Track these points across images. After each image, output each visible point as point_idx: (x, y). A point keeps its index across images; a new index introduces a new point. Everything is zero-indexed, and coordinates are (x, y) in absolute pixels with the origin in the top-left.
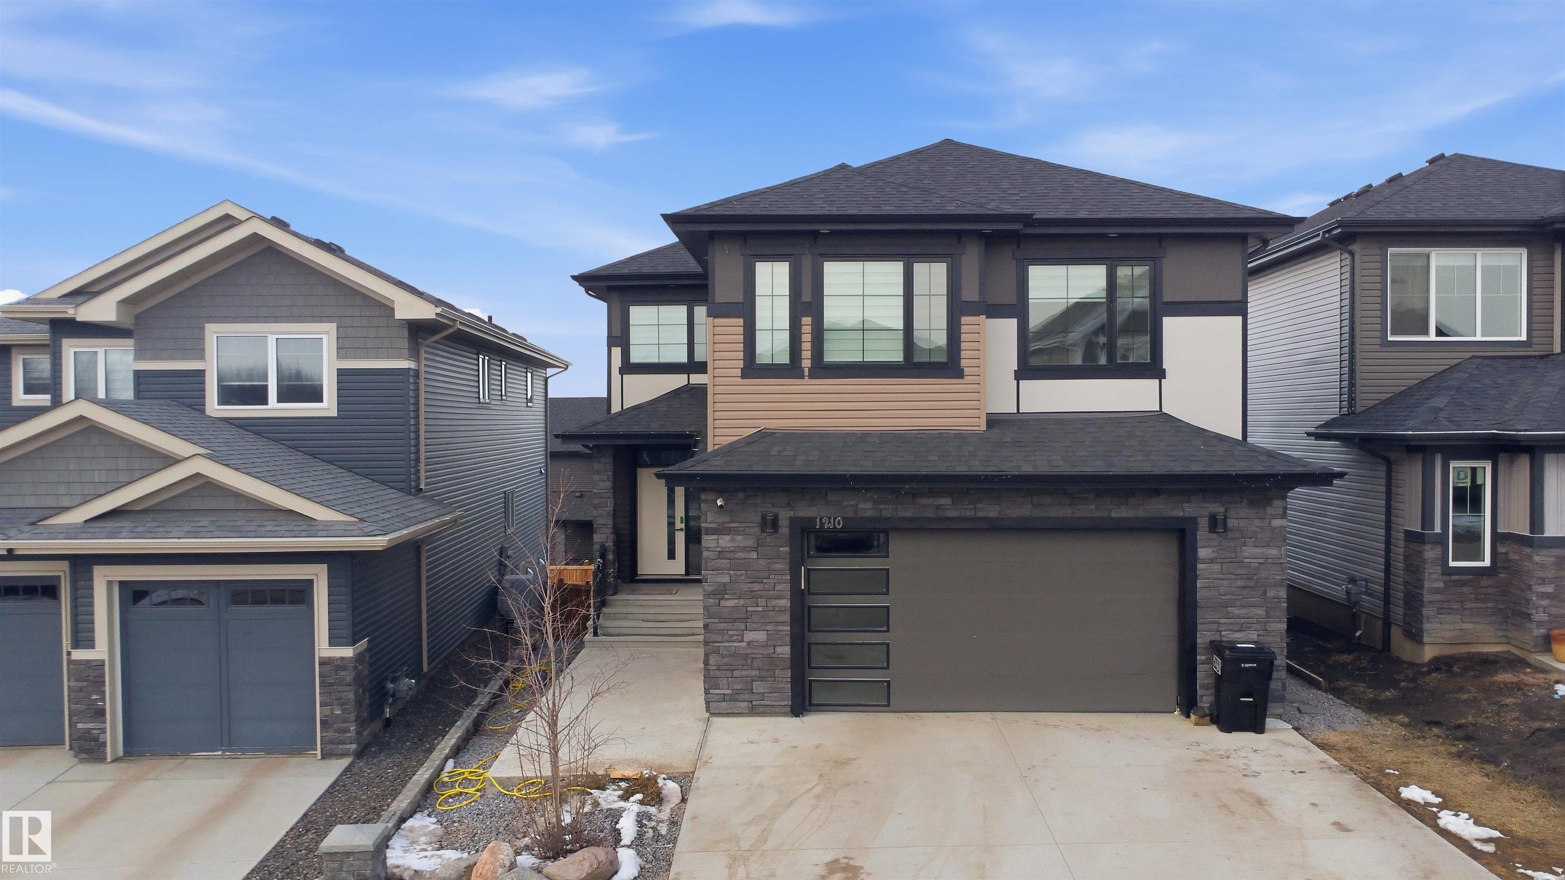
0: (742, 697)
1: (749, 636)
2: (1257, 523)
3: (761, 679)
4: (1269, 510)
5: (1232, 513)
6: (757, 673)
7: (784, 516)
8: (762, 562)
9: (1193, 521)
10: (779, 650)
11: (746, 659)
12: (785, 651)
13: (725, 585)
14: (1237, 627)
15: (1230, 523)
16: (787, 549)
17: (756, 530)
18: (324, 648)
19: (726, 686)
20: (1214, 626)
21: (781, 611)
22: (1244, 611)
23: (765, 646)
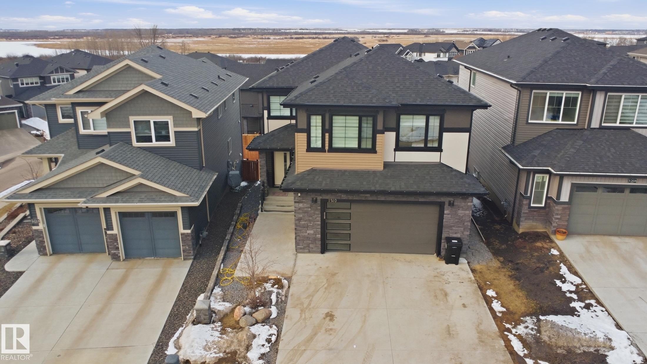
0: (307, 248)
1: (308, 232)
2: (463, 204)
3: (312, 243)
4: (467, 200)
5: (455, 201)
6: (311, 242)
7: (319, 198)
8: (313, 211)
9: (444, 203)
10: (317, 236)
11: (308, 238)
12: (319, 236)
13: (301, 218)
14: (454, 233)
15: (455, 204)
16: (320, 208)
17: (310, 202)
18: (182, 230)
19: (301, 245)
20: (448, 232)
21: (318, 225)
22: (457, 229)
23: (313, 234)
